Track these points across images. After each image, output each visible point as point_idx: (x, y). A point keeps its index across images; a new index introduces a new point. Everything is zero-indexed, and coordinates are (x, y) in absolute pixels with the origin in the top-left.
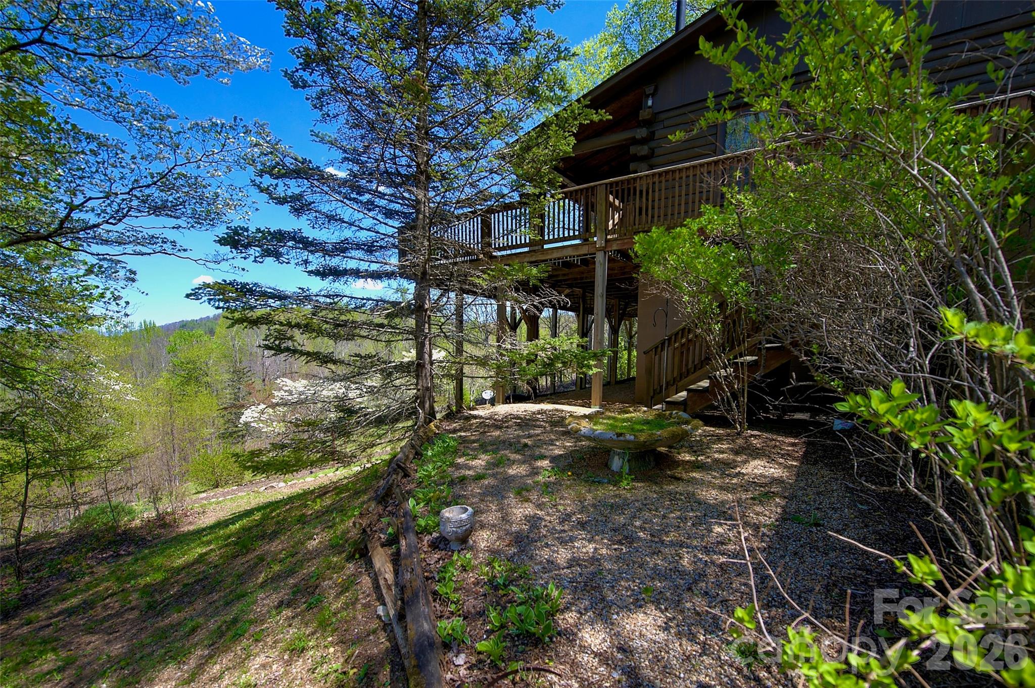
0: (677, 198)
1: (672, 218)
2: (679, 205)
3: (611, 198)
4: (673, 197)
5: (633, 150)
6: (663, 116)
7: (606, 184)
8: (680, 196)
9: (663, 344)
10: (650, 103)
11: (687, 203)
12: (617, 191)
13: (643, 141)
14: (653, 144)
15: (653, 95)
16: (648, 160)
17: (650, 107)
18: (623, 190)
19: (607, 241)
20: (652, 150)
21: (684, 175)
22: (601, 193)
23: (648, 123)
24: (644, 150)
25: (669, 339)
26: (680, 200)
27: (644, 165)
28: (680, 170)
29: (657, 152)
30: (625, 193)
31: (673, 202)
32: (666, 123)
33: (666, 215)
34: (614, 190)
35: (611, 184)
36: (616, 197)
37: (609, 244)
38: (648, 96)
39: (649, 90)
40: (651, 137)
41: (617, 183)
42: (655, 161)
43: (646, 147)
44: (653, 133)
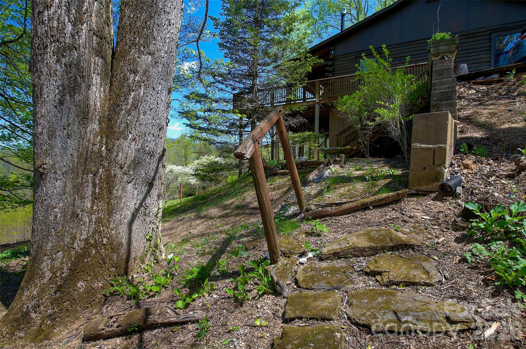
0: (344, 86)
1: (343, 93)
2: (345, 88)
3: (321, 86)
4: (343, 85)
5: (326, 68)
6: (337, 57)
7: (319, 81)
8: (345, 85)
9: (342, 132)
10: (333, 53)
11: (347, 88)
12: (323, 83)
13: (330, 66)
14: (334, 67)
15: (334, 50)
16: (333, 73)
17: (333, 54)
18: (325, 83)
19: (320, 100)
20: (334, 69)
21: (346, 78)
22: (317, 84)
23: (332, 60)
24: (331, 69)
25: (344, 131)
26: (345, 87)
27: (331, 75)
28: (345, 77)
29: (336, 70)
30: (325, 84)
31: (343, 87)
32: (339, 60)
33: (340, 92)
34: (322, 83)
35: (321, 81)
36: (323, 86)
37: (320, 101)
38: (332, 50)
39: (333, 48)
40: (333, 64)
41: (323, 80)
42: (335, 73)
43: (332, 68)
44: (334, 63)
